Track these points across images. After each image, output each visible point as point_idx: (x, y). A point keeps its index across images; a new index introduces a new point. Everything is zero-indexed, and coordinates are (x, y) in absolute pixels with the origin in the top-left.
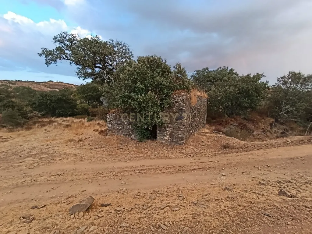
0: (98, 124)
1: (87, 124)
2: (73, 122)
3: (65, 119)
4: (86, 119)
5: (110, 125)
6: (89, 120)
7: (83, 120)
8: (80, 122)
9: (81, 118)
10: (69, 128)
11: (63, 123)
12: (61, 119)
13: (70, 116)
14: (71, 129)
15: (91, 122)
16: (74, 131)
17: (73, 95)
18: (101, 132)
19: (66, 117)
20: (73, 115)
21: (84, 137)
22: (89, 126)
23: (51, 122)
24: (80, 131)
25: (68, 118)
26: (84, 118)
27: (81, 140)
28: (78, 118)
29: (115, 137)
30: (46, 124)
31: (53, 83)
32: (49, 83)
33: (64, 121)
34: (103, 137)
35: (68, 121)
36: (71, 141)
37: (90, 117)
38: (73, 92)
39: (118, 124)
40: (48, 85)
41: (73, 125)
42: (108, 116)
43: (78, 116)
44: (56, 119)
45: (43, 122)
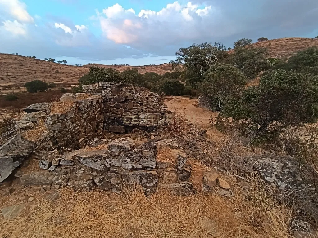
0: (196, 101)
1: (189, 101)
2: (182, 99)
3: (177, 97)
4: (189, 97)
5: (200, 102)
6: (191, 99)
7: (187, 98)
8: (186, 99)
9: (186, 97)
10: (180, 102)
11: (177, 99)
12: (176, 97)
13: (180, 95)
14: (181, 103)
15: (191, 100)
16: (183, 104)
17: (181, 75)
18: (195, 106)
19: (178, 96)
20: (182, 95)
21: (187, 107)
22: (190, 102)
23: (172, 99)
24: (185, 104)
25: (179, 97)
26: (188, 97)
27: (185, 108)
28: (184, 97)
29: (202, 109)
30: (169, 99)
31: (166, 65)
32: (164, 65)
33: (177, 98)
34: (196, 108)
35: (179, 98)
36: (181, 108)
37: (191, 97)
38: (181, 73)
39: (204, 102)
40: (163, 67)
41: (182, 101)
42: (199, 97)
43: (184, 96)
44: (173, 97)
45: (168, 98)
